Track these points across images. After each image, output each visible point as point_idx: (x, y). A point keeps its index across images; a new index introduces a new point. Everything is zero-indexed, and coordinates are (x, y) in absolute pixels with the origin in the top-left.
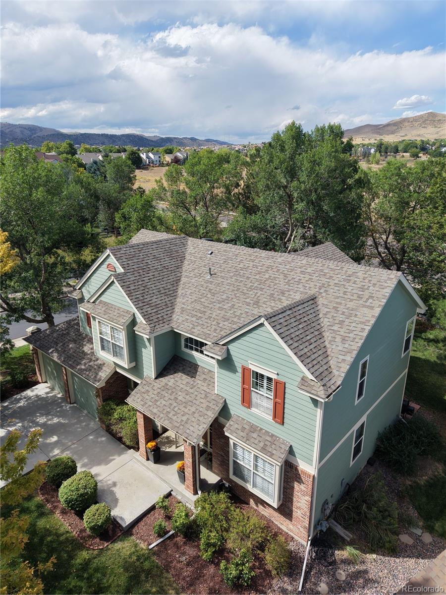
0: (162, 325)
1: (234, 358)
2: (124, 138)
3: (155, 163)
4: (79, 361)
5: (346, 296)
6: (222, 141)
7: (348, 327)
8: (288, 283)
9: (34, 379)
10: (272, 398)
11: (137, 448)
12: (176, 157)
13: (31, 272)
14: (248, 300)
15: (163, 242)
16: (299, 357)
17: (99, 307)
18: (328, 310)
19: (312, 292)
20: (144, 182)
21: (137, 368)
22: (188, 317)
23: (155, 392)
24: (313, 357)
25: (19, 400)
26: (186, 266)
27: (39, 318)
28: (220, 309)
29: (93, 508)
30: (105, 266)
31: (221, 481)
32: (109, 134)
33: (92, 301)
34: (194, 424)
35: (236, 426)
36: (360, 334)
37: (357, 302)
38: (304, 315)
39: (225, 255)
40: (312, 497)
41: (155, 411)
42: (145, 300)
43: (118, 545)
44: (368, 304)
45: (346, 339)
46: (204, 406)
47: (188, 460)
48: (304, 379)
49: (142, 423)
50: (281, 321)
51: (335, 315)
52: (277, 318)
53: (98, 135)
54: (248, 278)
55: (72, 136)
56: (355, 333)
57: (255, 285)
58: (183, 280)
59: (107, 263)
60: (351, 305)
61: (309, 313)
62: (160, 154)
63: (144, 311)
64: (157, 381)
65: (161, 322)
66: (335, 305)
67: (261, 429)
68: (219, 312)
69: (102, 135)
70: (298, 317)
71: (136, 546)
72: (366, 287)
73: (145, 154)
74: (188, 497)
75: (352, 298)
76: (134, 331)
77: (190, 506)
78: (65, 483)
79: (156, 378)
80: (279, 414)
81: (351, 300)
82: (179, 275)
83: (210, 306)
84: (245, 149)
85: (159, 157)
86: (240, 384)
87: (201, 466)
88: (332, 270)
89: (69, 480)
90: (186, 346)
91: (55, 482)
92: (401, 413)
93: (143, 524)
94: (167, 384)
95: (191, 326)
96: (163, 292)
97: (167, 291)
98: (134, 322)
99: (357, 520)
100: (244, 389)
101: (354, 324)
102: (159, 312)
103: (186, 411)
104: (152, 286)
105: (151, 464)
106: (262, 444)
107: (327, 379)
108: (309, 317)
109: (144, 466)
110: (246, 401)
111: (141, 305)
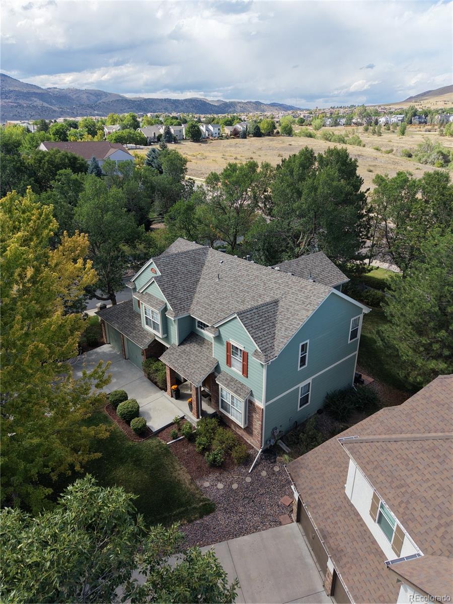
0: (183, 312)
1: (222, 336)
2: (187, 103)
3: (214, 135)
4: (132, 331)
5: (296, 302)
6: (288, 105)
7: (291, 322)
8: (265, 290)
9: (102, 340)
10: (242, 361)
11: (166, 390)
12: (235, 130)
13: (101, 265)
14: (238, 299)
15: (190, 252)
16: (254, 339)
17: (145, 297)
18: (283, 310)
19: (276, 297)
20: (201, 159)
21: (167, 338)
22: (199, 308)
23: (178, 354)
24: (263, 339)
25: (92, 355)
26: (205, 271)
27: (105, 297)
28: (221, 303)
29: (136, 419)
30: (149, 269)
31: (216, 412)
32: (172, 99)
33: (141, 292)
34: (198, 375)
35: (223, 377)
36: (296, 326)
37: (301, 306)
38: (266, 312)
39: (231, 265)
40: (262, 422)
41: (176, 365)
42: (174, 295)
43: (150, 441)
44: (306, 308)
45: (288, 329)
46: (205, 364)
47: (194, 397)
48: (256, 351)
49: (169, 373)
50: (248, 316)
51: (286, 313)
52: (245, 314)
53: (161, 100)
54: (242, 283)
55: (136, 101)
56: (294, 326)
57: (245, 289)
58: (201, 280)
59: (151, 267)
60: (297, 307)
61: (269, 311)
62: (220, 126)
63: (172, 302)
64: (179, 347)
65: (182, 310)
66: (288, 307)
67: (237, 380)
68: (219, 305)
69: (165, 100)
70: (261, 314)
71: (160, 442)
72: (309, 296)
73: (204, 126)
74: (193, 419)
75: (299, 303)
76: (165, 315)
77: (194, 425)
78: (121, 404)
79: (179, 346)
80: (245, 371)
81: (298, 305)
82: (199, 277)
83: (215, 301)
84: (311, 115)
85: (219, 129)
86: (226, 352)
87: (202, 402)
88: (294, 282)
89: (123, 403)
90: (199, 326)
91: (115, 404)
92: (354, 382)
93: (165, 432)
94: (185, 350)
95: (201, 314)
96: (186, 289)
97: (189, 288)
98: (165, 309)
99: (296, 442)
100: (227, 355)
101: (295, 320)
102: (182, 303)
103: (194, 366)
104: (179, 285)
105: (173, 400)
106: (236, 389)
107: (269, 352)
108: (269, 314)
109: (169, 400)
110: (229, 363)
111: (170, 298)
